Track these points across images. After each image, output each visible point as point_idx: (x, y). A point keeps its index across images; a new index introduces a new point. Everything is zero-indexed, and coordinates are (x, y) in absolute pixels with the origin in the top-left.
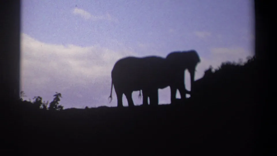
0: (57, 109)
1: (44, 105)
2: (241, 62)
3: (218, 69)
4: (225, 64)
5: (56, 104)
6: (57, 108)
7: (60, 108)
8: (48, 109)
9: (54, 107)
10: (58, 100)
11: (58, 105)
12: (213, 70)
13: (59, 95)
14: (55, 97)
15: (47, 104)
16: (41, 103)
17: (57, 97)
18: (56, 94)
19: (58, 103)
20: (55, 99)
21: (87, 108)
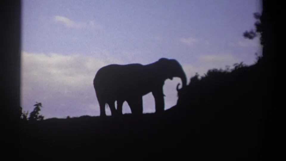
0: (38, 120)
1: (24, 115)
2: (228, 69)
3: (204, 76)
4: (212, 71)
5: (36, 114)
6: (38, 118)
7: (41, 119)
8: (28, 119)
9: (35, 117)
10: (38, 109)
11: (38, 115)
12: (199, 78)
13: (39, 105)
14: (35, 107)
15: (27, 114)
16: (22, 113)
17: (38, 107)
18: (36, 104)
19: (38, 113)
20: (35, 109)
21: (68, 117)
